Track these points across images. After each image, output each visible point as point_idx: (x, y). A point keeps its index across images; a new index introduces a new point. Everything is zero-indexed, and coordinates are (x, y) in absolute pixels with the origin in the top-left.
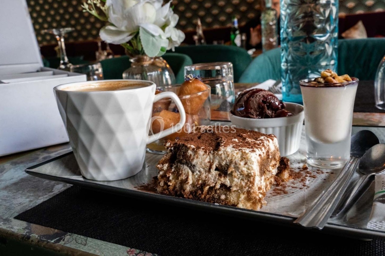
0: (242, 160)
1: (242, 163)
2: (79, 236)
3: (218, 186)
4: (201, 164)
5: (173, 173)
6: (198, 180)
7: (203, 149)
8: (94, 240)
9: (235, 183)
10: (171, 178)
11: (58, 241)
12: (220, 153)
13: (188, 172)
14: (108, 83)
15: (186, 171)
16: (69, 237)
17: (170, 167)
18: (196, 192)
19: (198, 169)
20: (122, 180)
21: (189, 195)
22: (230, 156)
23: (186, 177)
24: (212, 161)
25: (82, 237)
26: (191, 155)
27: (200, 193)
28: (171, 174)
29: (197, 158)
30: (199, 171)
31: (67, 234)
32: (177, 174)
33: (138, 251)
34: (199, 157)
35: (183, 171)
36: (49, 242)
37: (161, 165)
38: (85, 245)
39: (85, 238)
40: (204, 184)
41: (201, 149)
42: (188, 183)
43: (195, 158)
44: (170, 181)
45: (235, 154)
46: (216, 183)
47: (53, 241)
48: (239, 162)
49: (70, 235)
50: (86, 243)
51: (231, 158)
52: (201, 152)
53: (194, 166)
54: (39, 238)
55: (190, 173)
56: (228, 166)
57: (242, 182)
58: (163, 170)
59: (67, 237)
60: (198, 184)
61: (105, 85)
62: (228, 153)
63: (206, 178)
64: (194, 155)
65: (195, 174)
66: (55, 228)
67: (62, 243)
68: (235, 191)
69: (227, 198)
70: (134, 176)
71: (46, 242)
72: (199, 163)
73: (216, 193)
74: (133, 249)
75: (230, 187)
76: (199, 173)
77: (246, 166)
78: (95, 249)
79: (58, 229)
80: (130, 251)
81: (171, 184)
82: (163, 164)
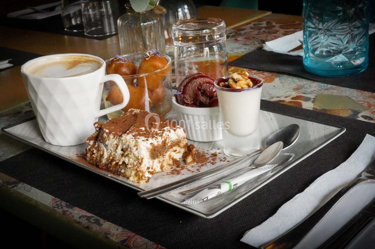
0: (135, 146)
1: (135, 149)
2: (28, 185)
3: (121, 163)
4: (111, 145)
5: (96, 148)
6: (110, 157)
7: (113, 134)
8: (36, 189)
9: (130, 162)
10: (95, 152)
11: (14, 187)
12: (122, 139)
13: (104, 149)
14: (73, 57)
15: (103, 148)
16: (21, 185)
17: (95, 143)
18: (108, 165)
19: (109, 148)
20: (72, 146)
21: (104, 166)
22: (128, 142)
23: (103, 153)
24: (118, 144)
25: (29, 186)
26: (105, 137)
27: (110, 166)
28: (94, 149)
29: (109, 140)
30: (111, 150)
31: (21, 183)
32: (98, 150)
33: (59, 200)
34: (110, 140)
35: (101, 148)
36: (8, 187)
37: (89, 141)
38: (29, 191)
39: (31, 187)
40: (113, 160)
41: (112, 134)
42: (104, 157)
43: (108, 140)
44: (94, 154)
45: (131, 142)
46: (119, 161)
47: (10, 187)
48: (133, 147)
49: (22, 184)
50: (30, 190)
51: (128, 144)
52: (111, 136)
53: (107, 145)
54: (2, 183)
55: (105, 150)
56: (127, 149)
57: (134, 162)
58: (90, 145)
59: (20, 185)
60: (110, 159)
61: (70, 58)
62: (127, 140)
63: (114, 155)
64: (108, 137)
65: (108, 151)
66: (14, 178)
67: (15, 188)
68: (130, 168)
69: (125, 173)
70: (83, 144)
71: (6, 187)
72: (110, 144)
73: (120, 168)
74: (56, 198)
75: (128, 164)
76: (110, 151)
77: (137, 151)
78: (33, 195)
79: (16, 179)
80: (53, 199)
81: (95, 156)
82: (90, 141)
